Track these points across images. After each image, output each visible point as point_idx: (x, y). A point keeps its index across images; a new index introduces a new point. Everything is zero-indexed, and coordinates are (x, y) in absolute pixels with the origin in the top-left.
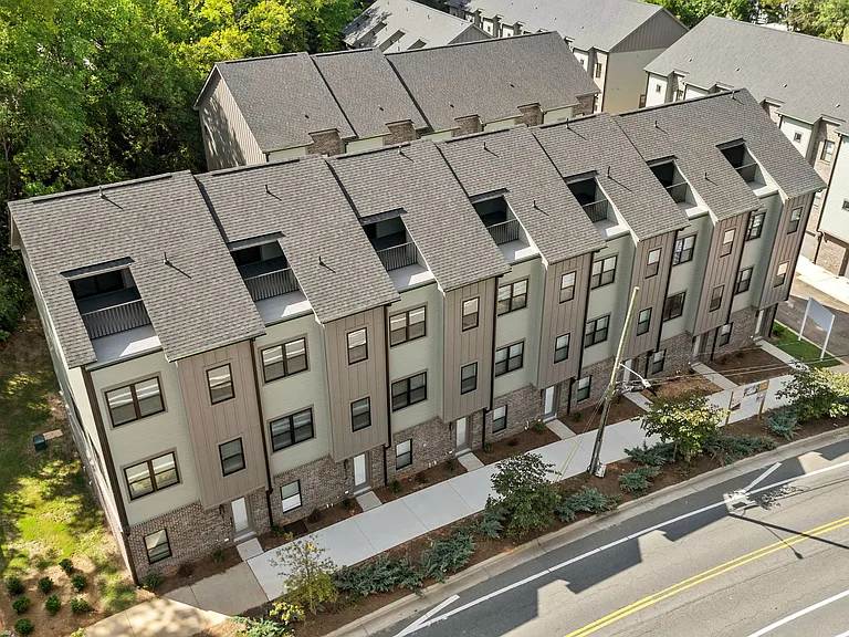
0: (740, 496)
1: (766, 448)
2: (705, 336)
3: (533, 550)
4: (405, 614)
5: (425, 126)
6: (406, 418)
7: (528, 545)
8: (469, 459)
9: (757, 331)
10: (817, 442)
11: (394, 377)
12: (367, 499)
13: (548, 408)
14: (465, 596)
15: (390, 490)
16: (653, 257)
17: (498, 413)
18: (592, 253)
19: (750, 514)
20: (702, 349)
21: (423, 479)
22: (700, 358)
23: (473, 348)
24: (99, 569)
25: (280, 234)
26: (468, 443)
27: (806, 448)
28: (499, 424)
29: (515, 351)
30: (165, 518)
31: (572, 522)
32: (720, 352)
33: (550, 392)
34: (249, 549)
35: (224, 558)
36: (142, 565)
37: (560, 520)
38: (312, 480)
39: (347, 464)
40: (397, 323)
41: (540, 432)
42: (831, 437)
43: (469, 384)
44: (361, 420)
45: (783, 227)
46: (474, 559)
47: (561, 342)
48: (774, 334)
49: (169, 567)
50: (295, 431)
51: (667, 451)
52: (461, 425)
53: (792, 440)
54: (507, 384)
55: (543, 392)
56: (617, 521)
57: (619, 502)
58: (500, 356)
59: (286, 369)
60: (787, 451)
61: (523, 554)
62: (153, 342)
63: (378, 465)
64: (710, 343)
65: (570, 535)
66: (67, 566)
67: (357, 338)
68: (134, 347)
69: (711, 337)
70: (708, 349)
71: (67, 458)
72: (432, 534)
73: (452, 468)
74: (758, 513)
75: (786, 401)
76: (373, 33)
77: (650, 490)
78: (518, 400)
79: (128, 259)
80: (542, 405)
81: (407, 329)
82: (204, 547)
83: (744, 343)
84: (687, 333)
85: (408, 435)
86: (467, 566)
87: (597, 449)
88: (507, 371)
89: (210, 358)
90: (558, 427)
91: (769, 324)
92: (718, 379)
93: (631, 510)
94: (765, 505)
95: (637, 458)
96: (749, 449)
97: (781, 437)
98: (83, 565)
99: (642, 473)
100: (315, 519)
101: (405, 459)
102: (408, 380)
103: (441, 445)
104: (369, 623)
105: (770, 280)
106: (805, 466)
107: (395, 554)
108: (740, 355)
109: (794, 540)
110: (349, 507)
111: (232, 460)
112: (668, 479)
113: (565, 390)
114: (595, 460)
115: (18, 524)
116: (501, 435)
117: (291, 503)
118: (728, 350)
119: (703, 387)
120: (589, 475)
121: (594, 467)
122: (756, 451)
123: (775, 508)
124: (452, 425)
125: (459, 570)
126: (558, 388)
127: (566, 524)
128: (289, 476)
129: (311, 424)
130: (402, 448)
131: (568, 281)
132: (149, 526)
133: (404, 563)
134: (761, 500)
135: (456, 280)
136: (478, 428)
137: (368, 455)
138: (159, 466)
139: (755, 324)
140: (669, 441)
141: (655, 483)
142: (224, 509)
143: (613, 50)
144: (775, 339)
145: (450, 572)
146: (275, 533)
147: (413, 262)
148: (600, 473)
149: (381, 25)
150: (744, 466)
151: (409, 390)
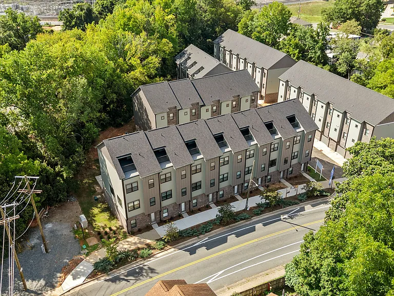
0: (286, 216)
1: (296, 204)
2: (284, 171)
3: (228, 228)
4: (195, 242)
5: (203, 104)
6: (196, 193)
7: (227, 227)
8: (212, 205)
9: (302, 170)
10: (311, 203)
11: (192, 182)
12: (185, 215)
13: (236, 192)
14: (210, 238)
15: (191, 212)
16: (265, 150)
17: (221, 193)
18: (246, 150)
19: (287, 221)
20: (283, 176)
21: (200, 210)
22: (283, 178)
23: (214, 175)
24: (118, 228)
25: (165, 147)
26: (213, 201)
27: (308, 204)
28: (221, 196)
29: (225, 176)
30: (136, 216)
31: (239, 221)
32: (289, 176)
33: (236, 187)
34: (155, 226)
35: (149, 228)
36: (130, 228)
37: (235, 221)
38: (171, 209)
39: (180, 205)
40: (194, 168)
41: (233, 198)
42: (316, 201)
43: (212, 184)
44: (184, 193)
45: (306, 140)
46: (212, 229)
47: (238, 173)
48: (308, 170)
49: (136, 229)
50: (168, 196)
51: (267, 204)
52: (211, 196)
53: (304, 202)
54: (224, 185)
55: (234, 187)
56: (251, 222)
57: (252, 217)
58: (221, 177)
59: (166, 180)
60: (302, 205)
61: (225, 229)
62: (137, 173)
63: (188, 206)
64: (286, 173)
65: (238, 224)
66: (110, 229)
67: (183, 173)
68: (132, 175)
69: (286, 172)
70: (285, 175)
71: (104, 203)
72: (202, 224)
73: (208, 207)
74: (290, 220)
75: (304, 191)
76: (186, 60)
77: (261, 214)
78: (227, 189)
79: (131, 154)
80: (234, 191)
81: (196, 170)
82: (144, 225)
83: (298, 173)
84: (278, 171)
85: (196, 198)
86: (210, 231)
87: (247, 203)
88: (223, 181)
89: (149, 178)
90: (238, 197)
91: (306, 168)
92: (287, 184)
93: (255, 219)
94: (292, 218)
95: (259, 206)
96: (291, 204)
97: (301, 201)
98: (114, 228)
99: (260, 210)
100: (172, 219)
101: (195, 204)
102: (196, 183)
103: (205, 201)
104: (185, 243)
105: (304, 155)
106: (306, 209)
107: (192, 228)
108: (296, 177)
109: (297, 227)
110: (180, 216)
111: (153, 203)
112: (267, 211)
113: (240, 186)
114: (247, 206)
115: (95, 219)
116: (222, 199)
117: (165, 215)
118: (292, 176)
119: (282, 186)
120: (245, 210)
121: (246, 208)
122: (293, 205)
123: (294, 219)
124: (208, 196)
125: (208, 232)
126: (238, 186)
127: (237, 222)
128: (166, 208)
129: (171, 194)
130: (194, 201)
131: (240, 157)
132: (132, 218)
133: (195, 229)
134: (291, 217)
135: (209, 158)
136: (215, 197)
137: (185, 203)
138: (136, 203)
139: (301, 168)
140: (267, 201)
141: (262, 212)
142: (149, 215)
143: (269, 69)
144: (308, 172)
145: (206, 232)
146: (161, 222)
147: (198, 152)
148: (248, 209)
149: (189, 58)
150: (289, 208)
151: (196, 186)
